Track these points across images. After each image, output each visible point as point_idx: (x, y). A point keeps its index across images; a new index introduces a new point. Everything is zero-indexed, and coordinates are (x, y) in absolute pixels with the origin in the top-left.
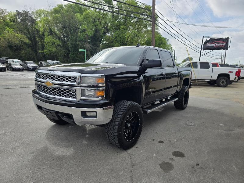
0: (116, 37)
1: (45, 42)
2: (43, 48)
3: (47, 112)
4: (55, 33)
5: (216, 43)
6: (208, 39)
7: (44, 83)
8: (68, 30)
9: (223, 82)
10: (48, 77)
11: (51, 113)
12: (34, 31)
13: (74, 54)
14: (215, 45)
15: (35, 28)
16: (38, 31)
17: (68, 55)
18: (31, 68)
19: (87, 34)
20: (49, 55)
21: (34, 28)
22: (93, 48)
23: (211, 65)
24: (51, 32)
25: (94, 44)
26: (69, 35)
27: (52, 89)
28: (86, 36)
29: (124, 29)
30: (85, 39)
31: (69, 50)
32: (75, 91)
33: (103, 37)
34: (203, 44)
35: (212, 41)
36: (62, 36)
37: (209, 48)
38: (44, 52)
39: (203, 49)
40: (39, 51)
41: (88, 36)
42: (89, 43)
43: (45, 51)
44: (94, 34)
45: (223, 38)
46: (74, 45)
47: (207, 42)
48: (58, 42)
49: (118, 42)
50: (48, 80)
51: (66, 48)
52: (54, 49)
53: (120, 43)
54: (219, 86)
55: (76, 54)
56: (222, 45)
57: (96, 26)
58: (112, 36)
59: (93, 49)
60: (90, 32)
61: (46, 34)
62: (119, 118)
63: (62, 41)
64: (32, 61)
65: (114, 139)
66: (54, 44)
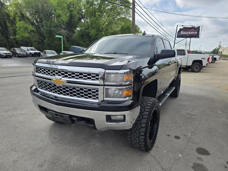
0: (92, 24)
1: (17, 28)
2: (15, 34)
3: (56, 115)
4: (28, 18)
5: (189, 31)
6: (182, 27)
7: (51, 80)
8: (42, 15)
9: (197, 68)
10: (57, 73)
11: (62, 116)
12: (4, 16)
13: (49, 40)
14: (188, 33)
15: (5, 12)
16: (8, 16)
17: (43, 41)
18: (3, 55)
19: (62, 20)
20: (21, 41)
21: (3, 13)
22: (69, 34)
23: (186, 52)
24: (23, 17)
25: (70, 30)
26: (43, 21)
27: (63, 88)
28: (61, 22)
29: (99, 16)
30: (60, 25)
31: (44, 37)
32: (97, 91)
33: (78, 23)
34: (177, 32)
35: (185, 29)
36: (35, 21)
37: (183, 36)
38: (16, 38)
39: (177, 37)
40: (11, 37)
41: (63, 22)
42: (64, 29)
43: (17, 36)
44: (69, 20)
45: (195, 27)
46: (49, 31)
47: (181, 30)
48: (31, 28)
49: (94, 29)
50: (57, 77)
51: (41, 34)
52: (27, 35)
53: (95, 29)
54: (193, 71)
55: (51, 40)
56: (194, 33)
57: (71, 11)
58: (87, 22)
59: (69, 36)
60: (65, 18)
61: (17, 19)
62: (145, 118)
63: (36, 26)
64: (4, 47)
65: (139, 143)
66: (27, 29)
